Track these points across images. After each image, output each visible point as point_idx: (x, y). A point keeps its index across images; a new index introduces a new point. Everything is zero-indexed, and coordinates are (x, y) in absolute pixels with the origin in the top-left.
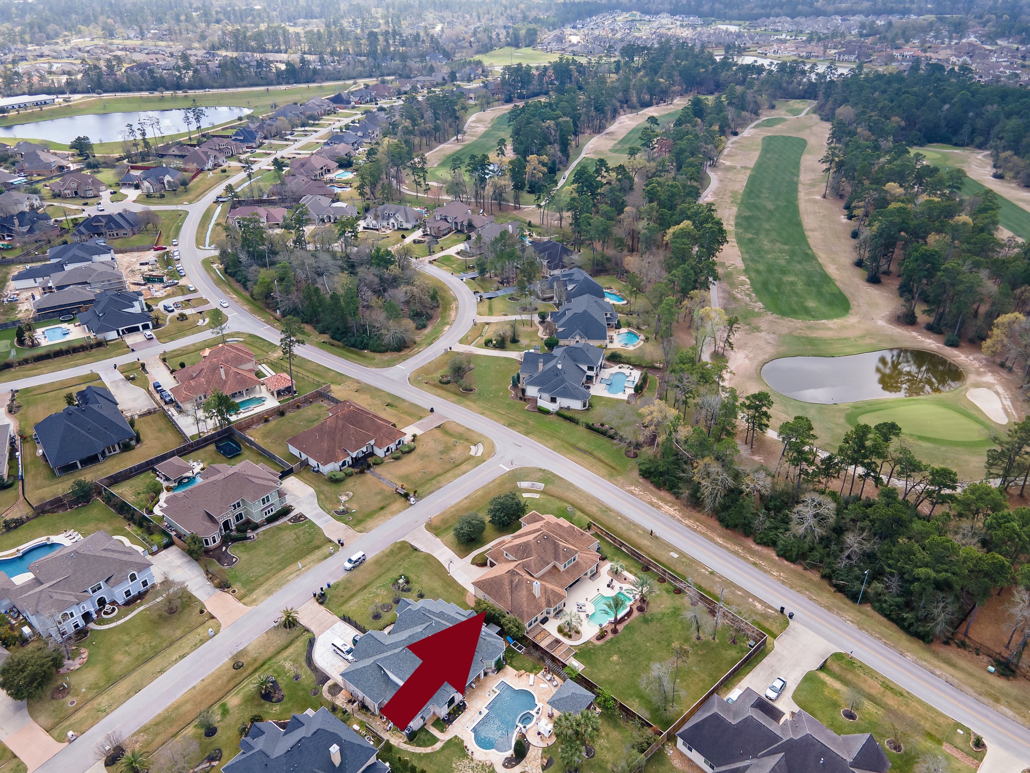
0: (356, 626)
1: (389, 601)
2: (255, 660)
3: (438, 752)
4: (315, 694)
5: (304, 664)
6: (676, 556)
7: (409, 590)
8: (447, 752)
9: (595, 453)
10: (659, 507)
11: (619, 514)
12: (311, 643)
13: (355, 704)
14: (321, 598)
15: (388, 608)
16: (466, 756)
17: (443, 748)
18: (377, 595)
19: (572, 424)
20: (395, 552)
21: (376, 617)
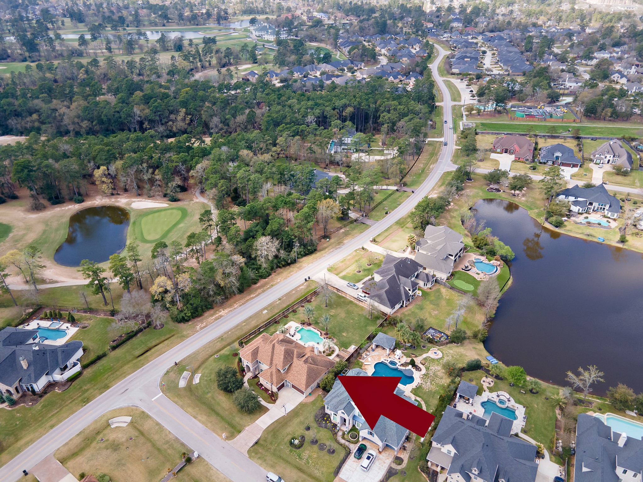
1: (316, 447)
3: (422, 398)
4: (405, 473)
6: (266, 311)
7: (302, 436)
8: (421, 395)
9: (150, 345)
10: (221, 316)
11: (225, 333)
13: (406, 445)
15: (322, 447)
16: (420, 387)
17: (419, 397)
18: (310, 456)
19: (104, 358)
20: (259, 455)
21: (332, 452)
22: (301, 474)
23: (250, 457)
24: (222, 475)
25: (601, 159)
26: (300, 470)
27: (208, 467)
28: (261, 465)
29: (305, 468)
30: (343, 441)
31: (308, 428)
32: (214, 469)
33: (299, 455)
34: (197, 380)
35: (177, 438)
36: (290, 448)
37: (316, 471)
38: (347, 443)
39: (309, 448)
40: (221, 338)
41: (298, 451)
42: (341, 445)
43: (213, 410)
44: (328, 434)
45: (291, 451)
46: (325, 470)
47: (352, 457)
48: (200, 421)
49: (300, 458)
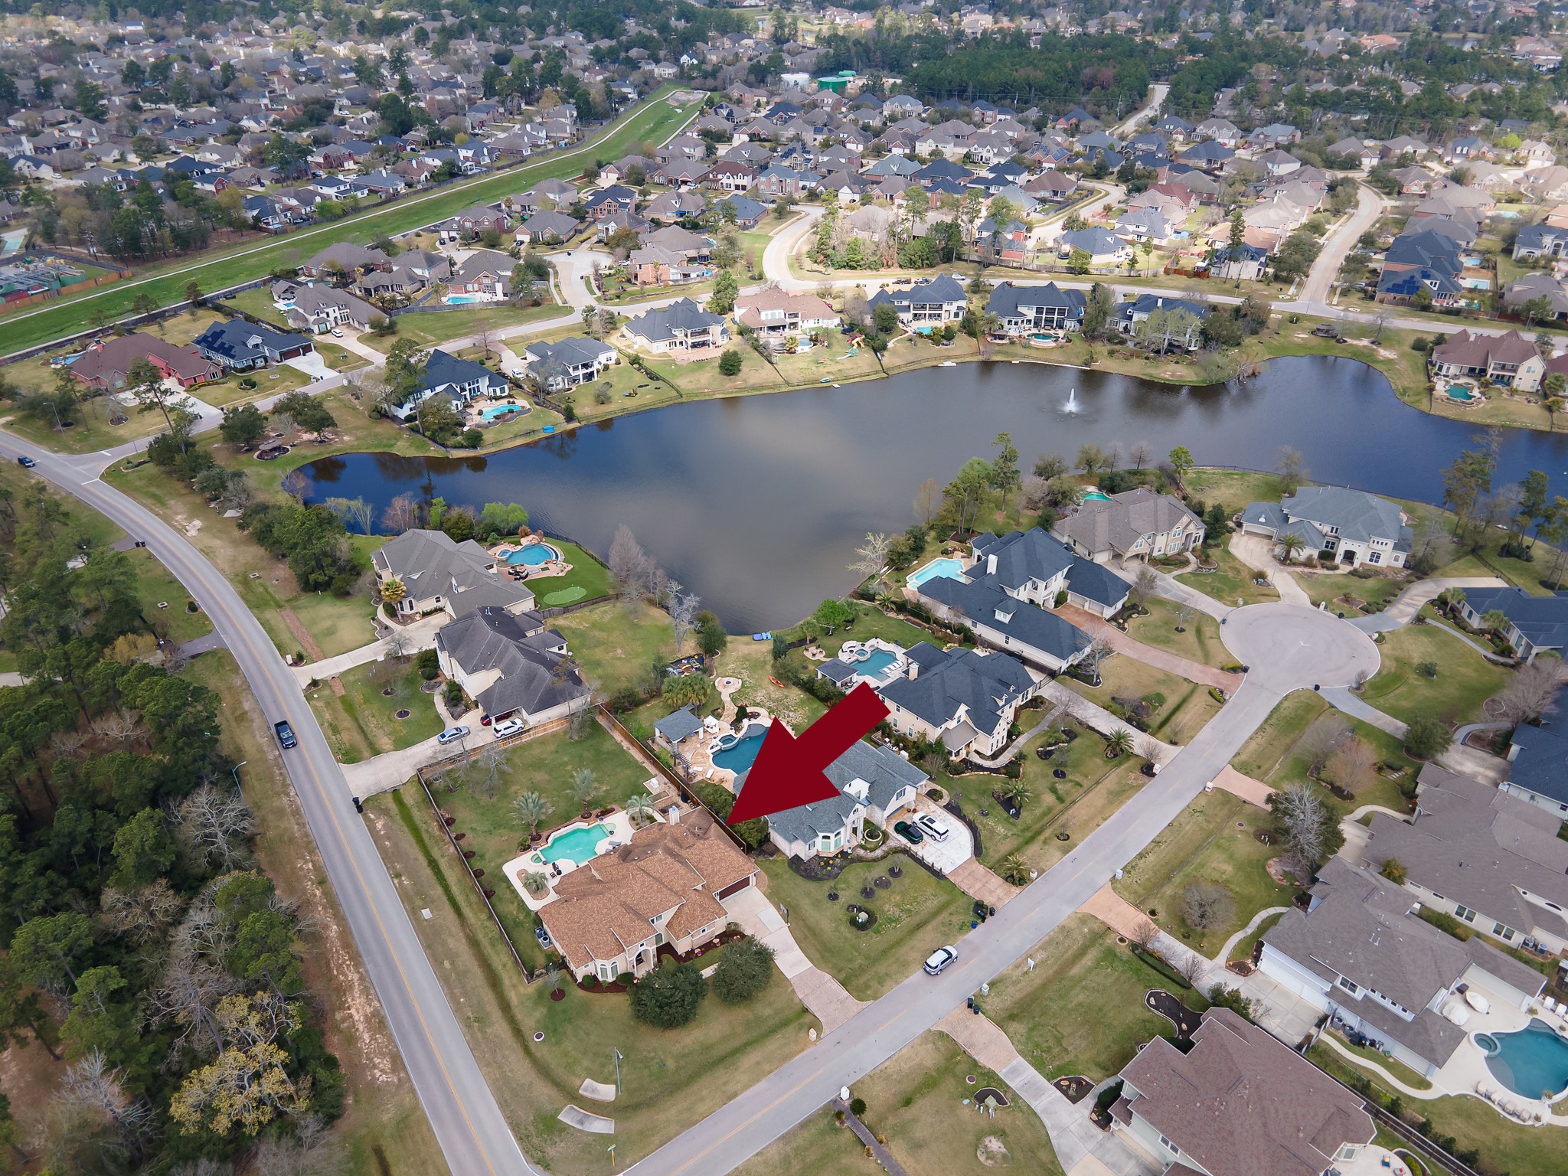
0: (920, 862)
1: (880, 893)
2: (1045, 842)
5: (980, 827)
6: (425, 912)
7: (851, 907)
12: (978, 850)
14: (982, 911)
15: (882, 884)
18: (897, 905)
20: (874, 984)
21: (894, 873)
22: (929, 927)
23: (875, 998)
24: (904, 1051)
25: (324, 322)
26: (919, 926)
27: (880, 1075)
28: (897, 983)
29: (917, 919)
30: (879, 853)
31: (833, 897)
32: (887, 1064)
33: (891, 921)
34: (607, 1092)
35: (783, 1137)
36: (870, 932)
37: (929, 903)
38: (884, 848)
39: (878, 903)
40: (473, 1023)
41: (879, 921)
42: (883, 857)
43: (721, 1060)
44: (858, 867)
45: (878, 932)
46: (929, 891)
47: (915, 848)
48: (747, 1087)
49: (896, 921)
